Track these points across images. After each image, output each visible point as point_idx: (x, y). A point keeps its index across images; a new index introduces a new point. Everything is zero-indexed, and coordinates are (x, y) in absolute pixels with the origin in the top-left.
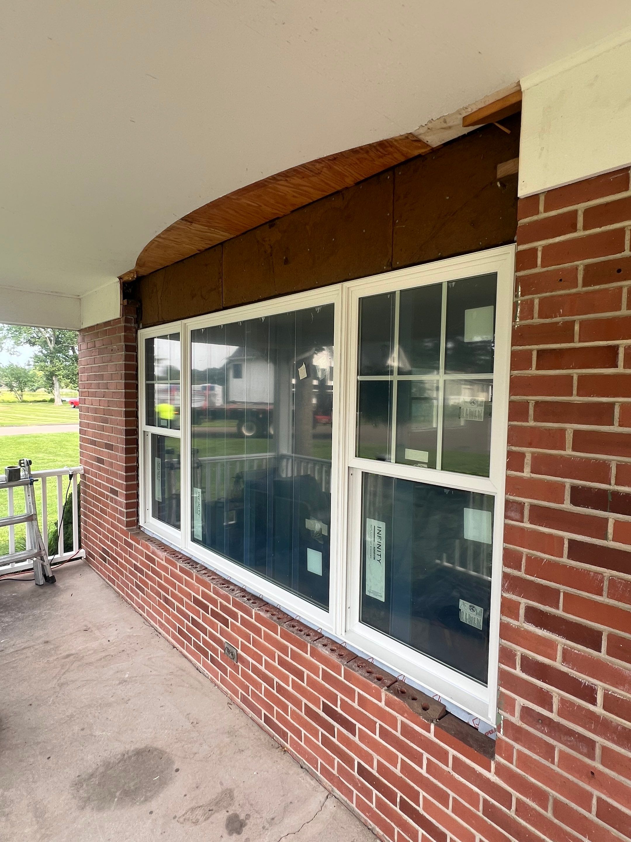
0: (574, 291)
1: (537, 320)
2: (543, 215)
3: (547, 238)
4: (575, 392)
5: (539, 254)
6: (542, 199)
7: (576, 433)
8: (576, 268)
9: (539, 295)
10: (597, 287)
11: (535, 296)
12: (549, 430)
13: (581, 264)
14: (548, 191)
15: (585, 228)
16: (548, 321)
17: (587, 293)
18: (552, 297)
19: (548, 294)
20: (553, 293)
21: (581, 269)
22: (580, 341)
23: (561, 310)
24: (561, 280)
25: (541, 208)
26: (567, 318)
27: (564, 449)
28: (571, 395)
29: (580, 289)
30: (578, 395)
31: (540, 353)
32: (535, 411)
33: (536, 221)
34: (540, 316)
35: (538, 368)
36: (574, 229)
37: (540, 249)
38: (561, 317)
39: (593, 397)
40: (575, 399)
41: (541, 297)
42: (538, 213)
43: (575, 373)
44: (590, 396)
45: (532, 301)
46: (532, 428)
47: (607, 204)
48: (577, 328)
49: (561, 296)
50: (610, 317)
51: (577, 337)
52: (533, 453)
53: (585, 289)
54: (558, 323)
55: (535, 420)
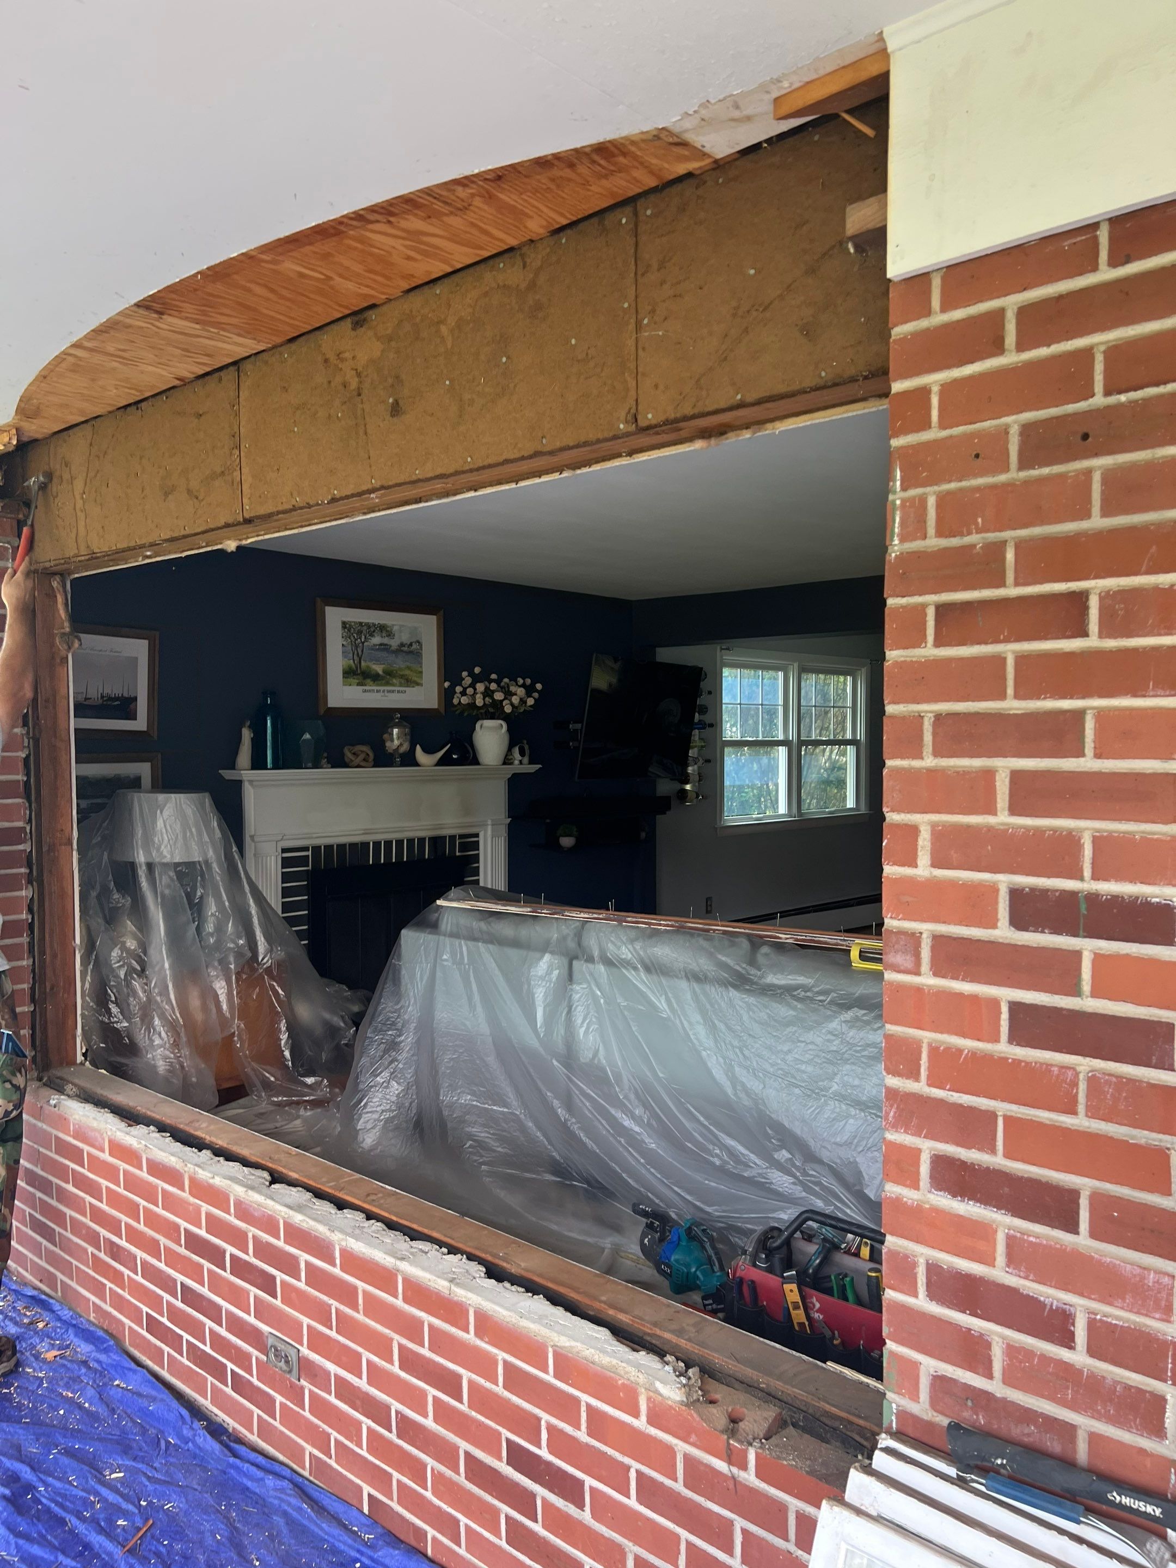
0: (1002, 478)
1: (933, 542)
2: (939, 318)
3: (949, 367)
4: (1010, 691)
5: (935, 401)
6: (936, 283)
7: (1016, 776)
8: (1006, 431)
9: (936, 488)
10: (1046, 471)
11: (928, 489)
12: (963, 774)
13: (1014, 422)
14: (948, 267)
15: (1020, 347)
16: (955, 542)
17: (1027, 483)
18: (961, 490)
19: (953, 486)
20: (964, 484)
21: (1014, 431)
22: (1017, 584)
23: (980, 520)
24: (977, 456)
25: (936, 302)
26: (992, 536)
27: (991, 810)
28: (1002, 696)
29: (1014, 474)
30: (1017, 696)
31: (943, 610)
32: (935, 734)
33: (926, 332)
34: (940, 534)
35: (938, 643)
36: (998, 347)
37: (935, 389)
38: (981, 533)
39: (1045, 698)
40: (1012, 705)
41: (940, 492)
42: (928, 313)
43: (1010, 650)
44: (1038, 698)
45: (923, 500)
46: (931, 771)
47: (1060, 298)
48: (1010, 556)
49: (978, 489)
50: (1071, 531)
51: (1010, 576)
52: (934, 826)
53: (1023, 474)
54: (974, 546)
55: (937, 753)
